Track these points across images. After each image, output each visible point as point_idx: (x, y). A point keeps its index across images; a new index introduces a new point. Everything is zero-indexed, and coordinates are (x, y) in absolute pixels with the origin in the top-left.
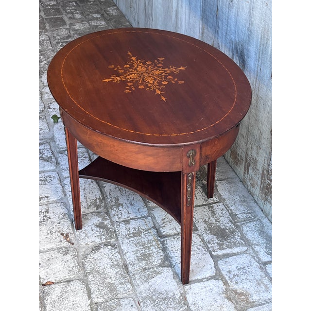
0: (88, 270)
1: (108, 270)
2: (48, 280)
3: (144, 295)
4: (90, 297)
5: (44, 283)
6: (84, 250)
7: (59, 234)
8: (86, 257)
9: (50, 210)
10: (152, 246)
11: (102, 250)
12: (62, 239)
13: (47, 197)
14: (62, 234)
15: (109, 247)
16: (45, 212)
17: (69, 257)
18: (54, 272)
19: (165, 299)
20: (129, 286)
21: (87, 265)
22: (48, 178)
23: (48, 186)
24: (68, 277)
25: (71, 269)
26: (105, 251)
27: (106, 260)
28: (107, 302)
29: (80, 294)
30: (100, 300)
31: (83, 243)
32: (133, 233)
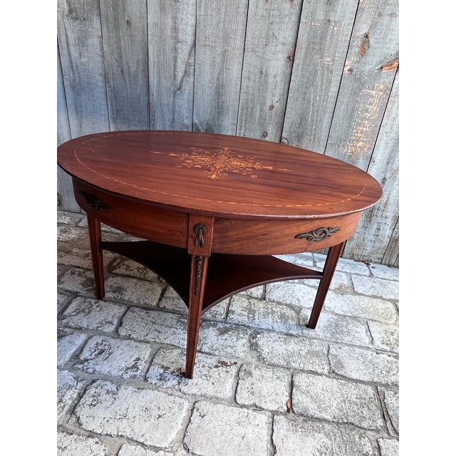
0: (282, 363)
1: (290, 348)
2: (284, 403)
3: (329, 335)
4: (321, 375)
5: (286, 409)
6: (250, 357)
7: (215, 369)
8: (263, 359)
9: (165, 364)
10: (271, 308)
11: (260, 343)
12: (224, 369)
13: (138, 359)
14: (216, 367)
15: (258, 336)
16: (165, 370)
17: (256, 373)
18: (274, 394)
19: (337, 325)
20: (315, 341)
21: (275, 361)
22: (100, 347)
23: (117, 353)
24: (286, 384)
25: (275, 377)
26: (262, 341)
27: (277, 345)
28: (330, 364)
29: (315, 381)
30: (327, 368)
31: (242, 355)
32: (248, 314)
